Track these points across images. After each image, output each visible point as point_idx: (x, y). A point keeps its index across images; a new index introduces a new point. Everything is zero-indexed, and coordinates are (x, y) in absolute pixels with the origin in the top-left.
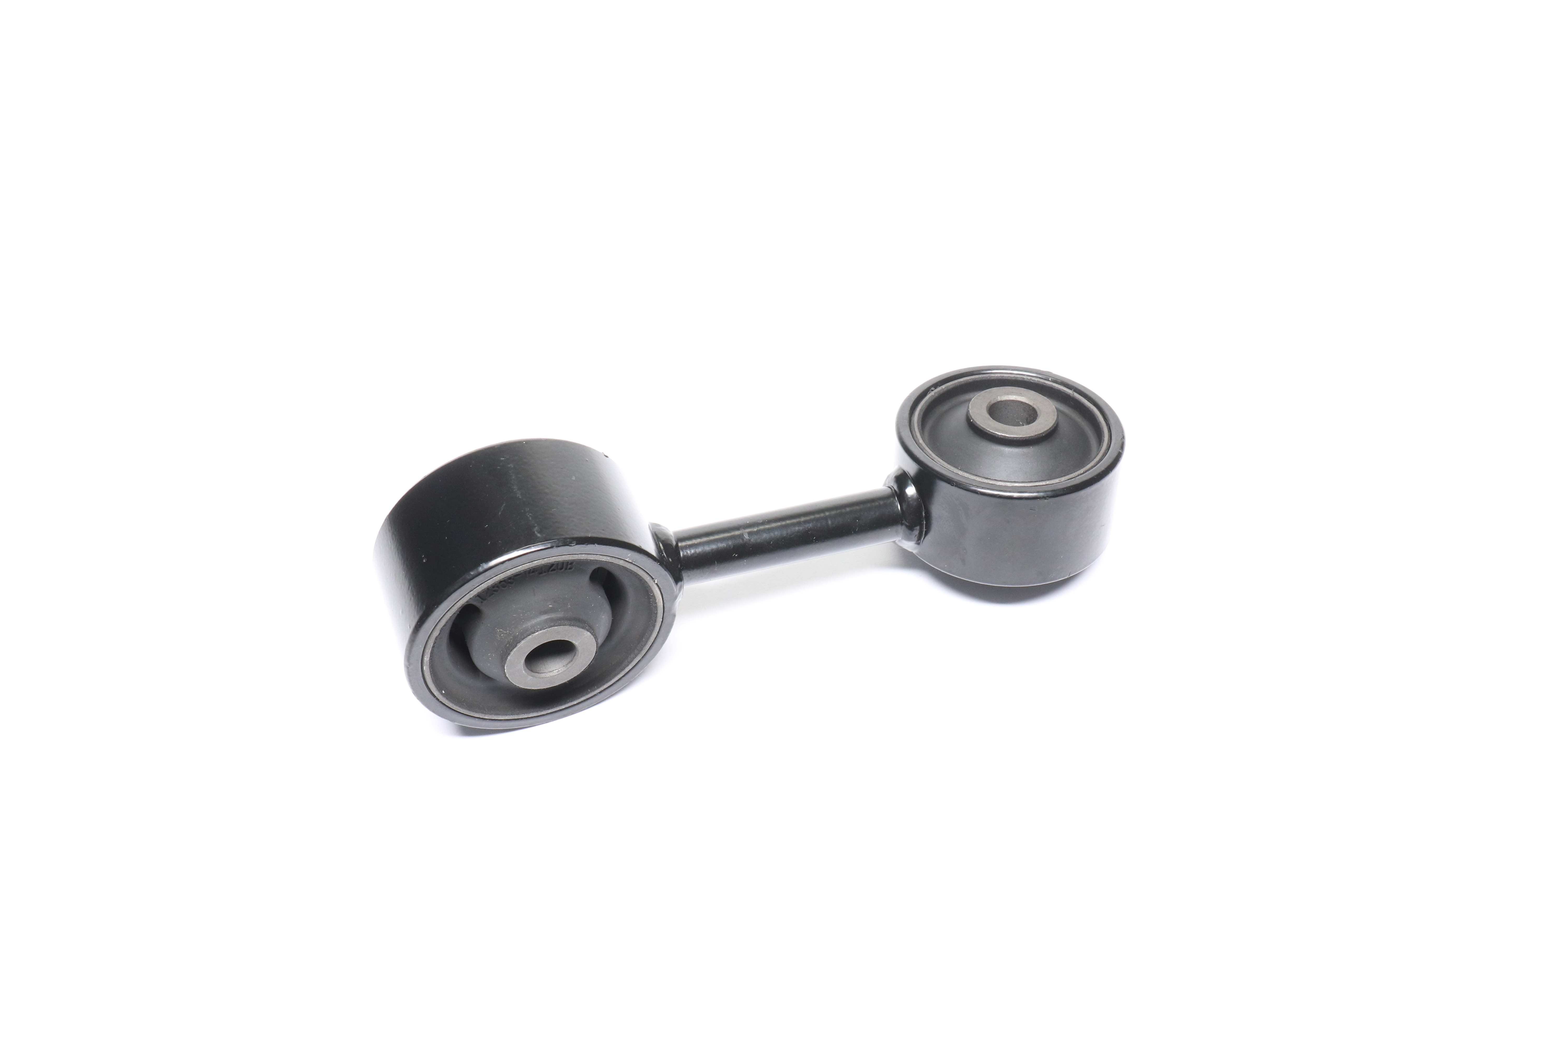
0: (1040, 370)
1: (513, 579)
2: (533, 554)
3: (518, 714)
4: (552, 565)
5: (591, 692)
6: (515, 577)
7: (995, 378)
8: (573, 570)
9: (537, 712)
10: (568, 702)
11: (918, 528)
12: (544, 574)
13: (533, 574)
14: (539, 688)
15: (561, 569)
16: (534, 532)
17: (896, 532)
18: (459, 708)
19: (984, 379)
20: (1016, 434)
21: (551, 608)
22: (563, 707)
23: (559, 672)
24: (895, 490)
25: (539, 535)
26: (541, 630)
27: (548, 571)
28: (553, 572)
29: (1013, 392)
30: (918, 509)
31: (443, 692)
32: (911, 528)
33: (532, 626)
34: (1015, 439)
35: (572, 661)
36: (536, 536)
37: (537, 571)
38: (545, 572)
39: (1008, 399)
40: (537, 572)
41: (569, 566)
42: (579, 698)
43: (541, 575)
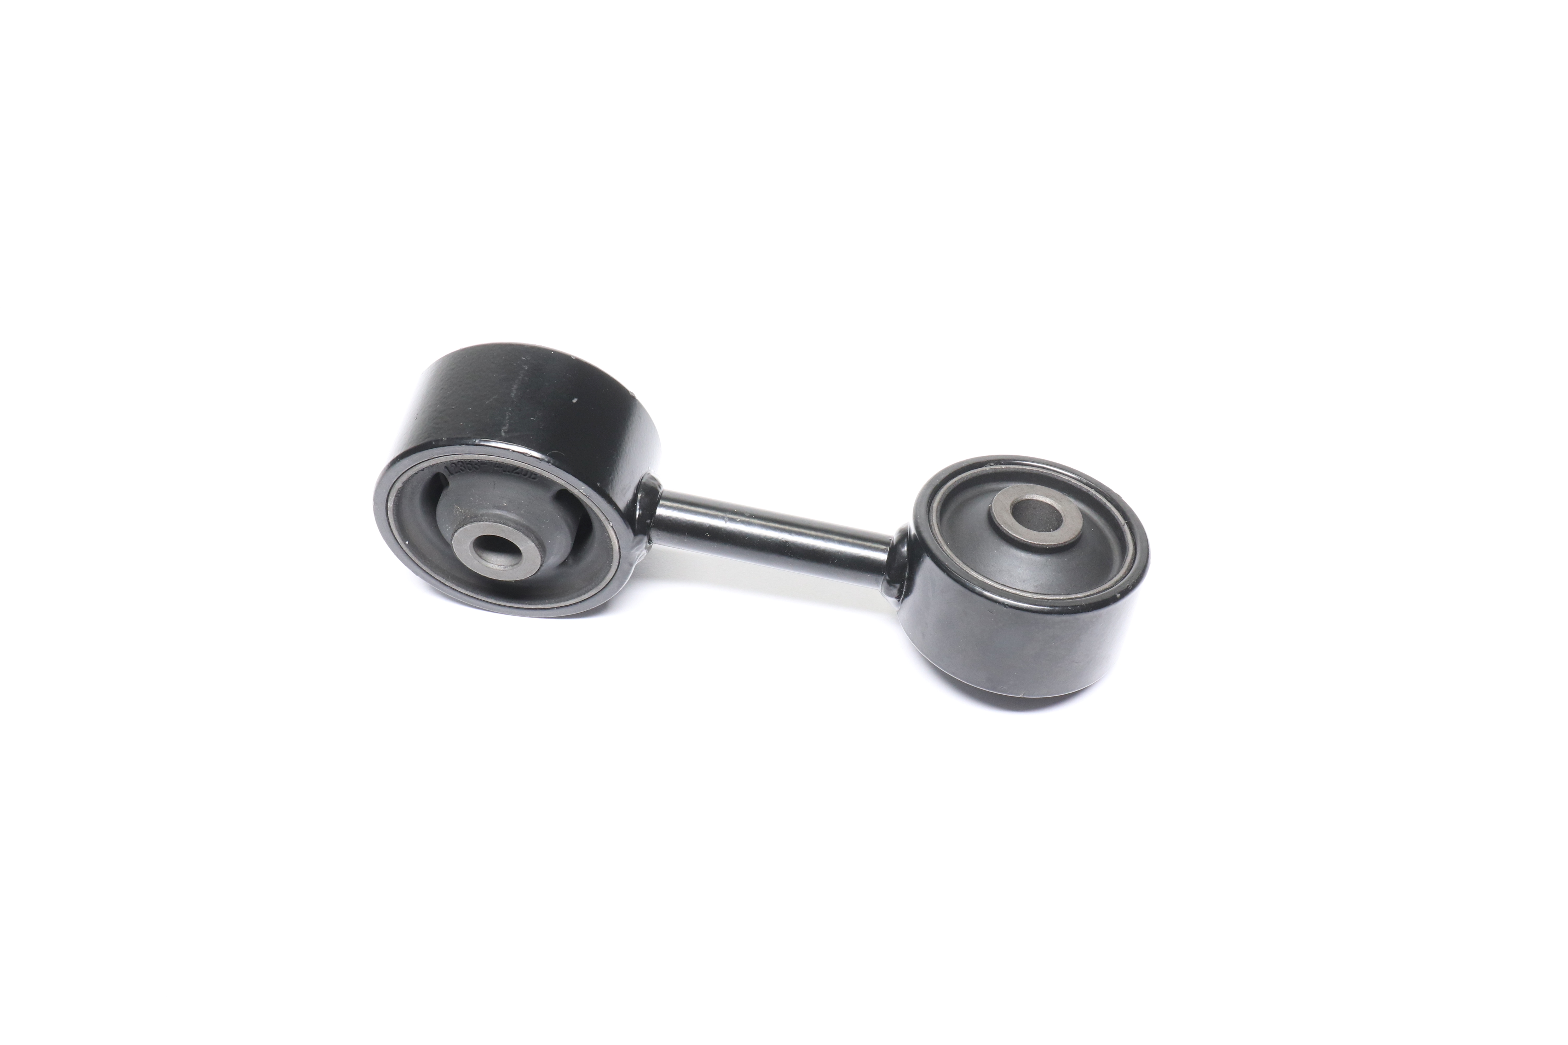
0: (1112, 490)
1: (479, 466)
2: (499, 449)
3: (477, 594)
4: (517, 468)
5: (548, 603)
6: (482, 465)
7: (1062, 480)
8: (535, 480)
9: (496, 600)
10: (526, 604)
11: (898, 586)
12: (507, 473)
13: (498, 468)
14: (486, 576)
15: (525, 475)
16: (501, 430)
17: (876, 580)
18: (421, 564)
19: (1050, 475)
20: (1020, 535)
21: (505, 506)
22: (521, 606)
23: (505, 569)
24: (893, 541)
25: (503, 434)
26: (486, 521)
27: (512, 472)
28: (515, 474)
29: (1054, 497)
30: (902, 568)
31: (407, 543)
32: (890, 583)
33: (482, 515)
34: (1016, 539)
35: (518, 563)
36: (501, 434)
37: (501, 467)
38: (509, 472)
39: (1045, 501)
40: (501, 469)
41: (533, 476)
42: (536, 605)
43: (504, 473)
